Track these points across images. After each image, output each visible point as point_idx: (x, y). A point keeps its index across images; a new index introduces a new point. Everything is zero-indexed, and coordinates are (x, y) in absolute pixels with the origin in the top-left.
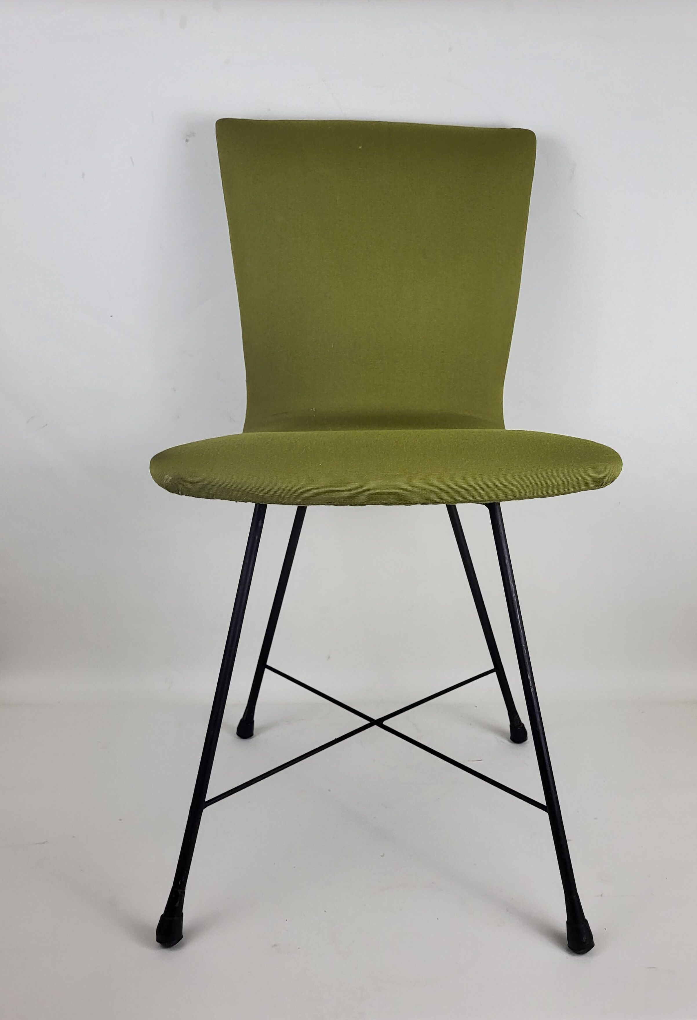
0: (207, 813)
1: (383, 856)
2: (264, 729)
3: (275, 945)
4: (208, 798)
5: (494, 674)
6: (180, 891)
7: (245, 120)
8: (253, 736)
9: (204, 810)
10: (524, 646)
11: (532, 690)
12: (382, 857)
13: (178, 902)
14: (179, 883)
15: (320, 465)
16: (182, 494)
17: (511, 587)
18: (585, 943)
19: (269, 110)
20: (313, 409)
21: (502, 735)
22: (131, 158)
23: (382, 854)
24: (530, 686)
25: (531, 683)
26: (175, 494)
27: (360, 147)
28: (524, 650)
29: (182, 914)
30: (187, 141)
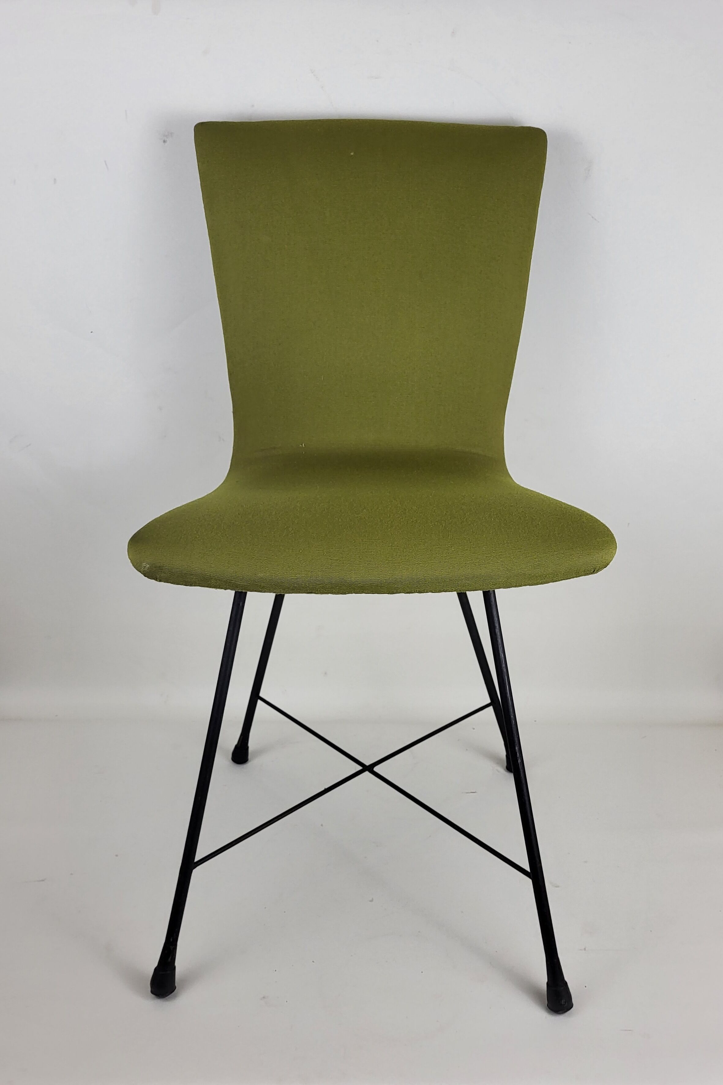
0: (197, 873)
1: (372, 901)
2: (260, 752)
3: (264, 997)
4: (197, 859)
5: (491, 708)
6: (172, 947)
7: (225, 122)
8: (247, 762)
9: (194, 871)
10: (512, 717)
11: (519, 761)
12: (371, 903)
13: (171, 957)
14: (170, 940)
15: (301, 551)
16: (160, 581)
17: (501, 657)
18: (564, 1005)
19: (253, 106)
20: (302, 445)
21: (498, 763)
22: (105, 162)
23: (371, 899)
24: (517, 757)
25: (518, 754)
26: (153, 580)
27: (352, 154)
28: (513, 722)
29: (175, 968)
30: (164, 141)
